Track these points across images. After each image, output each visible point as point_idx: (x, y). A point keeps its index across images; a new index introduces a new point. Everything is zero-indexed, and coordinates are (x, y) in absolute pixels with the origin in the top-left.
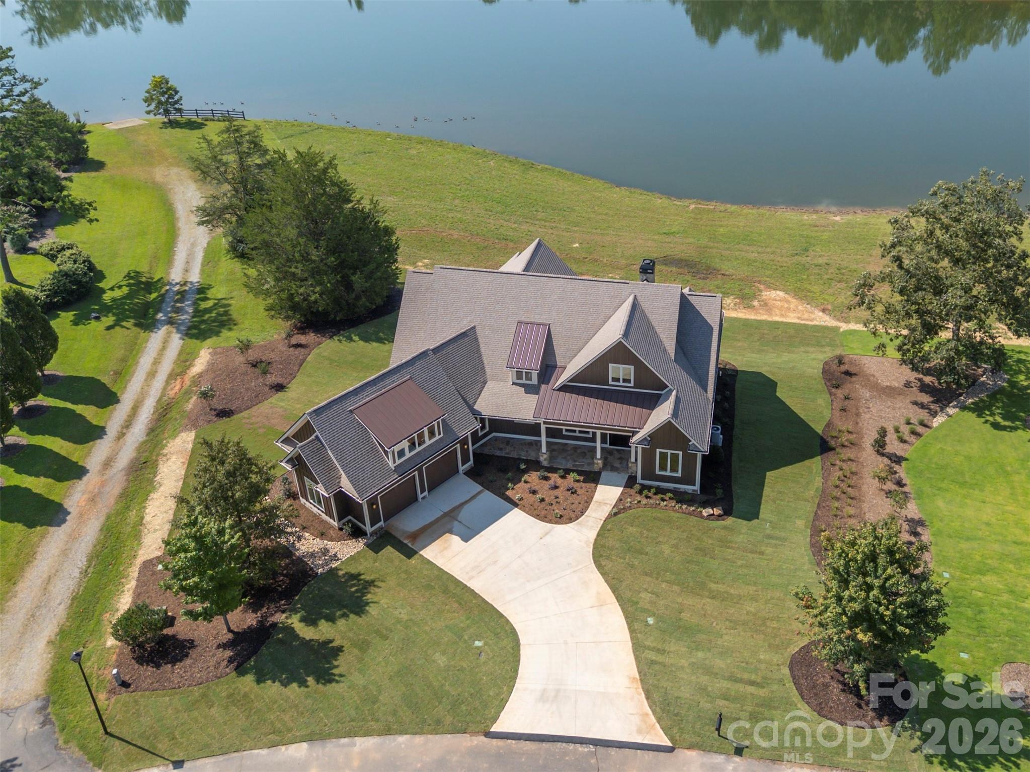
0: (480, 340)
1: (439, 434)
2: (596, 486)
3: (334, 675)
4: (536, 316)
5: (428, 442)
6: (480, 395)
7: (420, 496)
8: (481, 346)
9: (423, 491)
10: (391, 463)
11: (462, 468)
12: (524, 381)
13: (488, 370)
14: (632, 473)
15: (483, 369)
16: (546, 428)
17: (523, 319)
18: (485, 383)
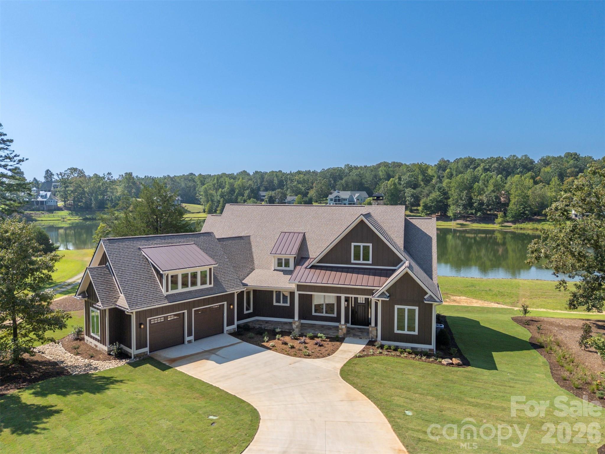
0: (252, 244)
1: (210, 283)
2: (341, 344)
3: (37, 428)
4: (295, 228)
5: (199, 287)
6: (248, 275)
7: (187, 339)
8: (253, 247)
9: (190, 334)
10: (163, 290)
11: (226, 328)
12: (283, 268)
13: (256, 262)
14: (372, 338)
15: (252, 261)
16: (299, 294)
17: (286, 230)
18: (253, 269)
